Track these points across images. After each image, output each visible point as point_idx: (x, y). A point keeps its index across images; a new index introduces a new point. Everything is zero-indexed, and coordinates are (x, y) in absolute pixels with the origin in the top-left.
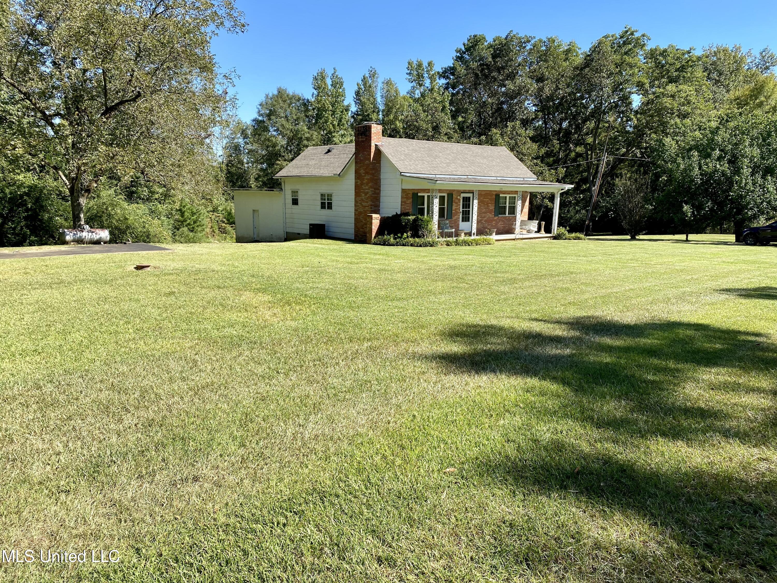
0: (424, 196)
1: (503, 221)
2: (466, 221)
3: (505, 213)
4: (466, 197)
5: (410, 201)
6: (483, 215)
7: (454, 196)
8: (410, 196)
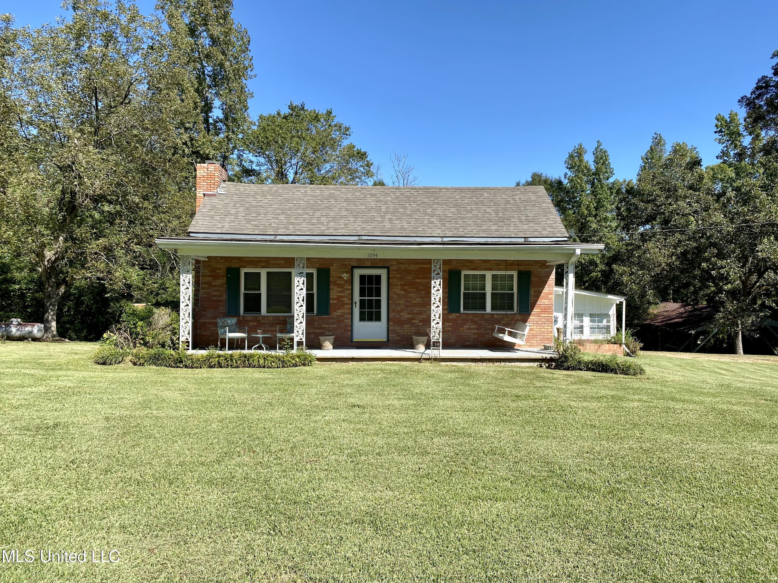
0: (259, 274)
1: (473, 322)
2: (370, 319)
3: (483, 307)
4: (370, 277)
5: (223, 281)
6: (416, 310)
7: (333, 273)
8: (222, 272)
